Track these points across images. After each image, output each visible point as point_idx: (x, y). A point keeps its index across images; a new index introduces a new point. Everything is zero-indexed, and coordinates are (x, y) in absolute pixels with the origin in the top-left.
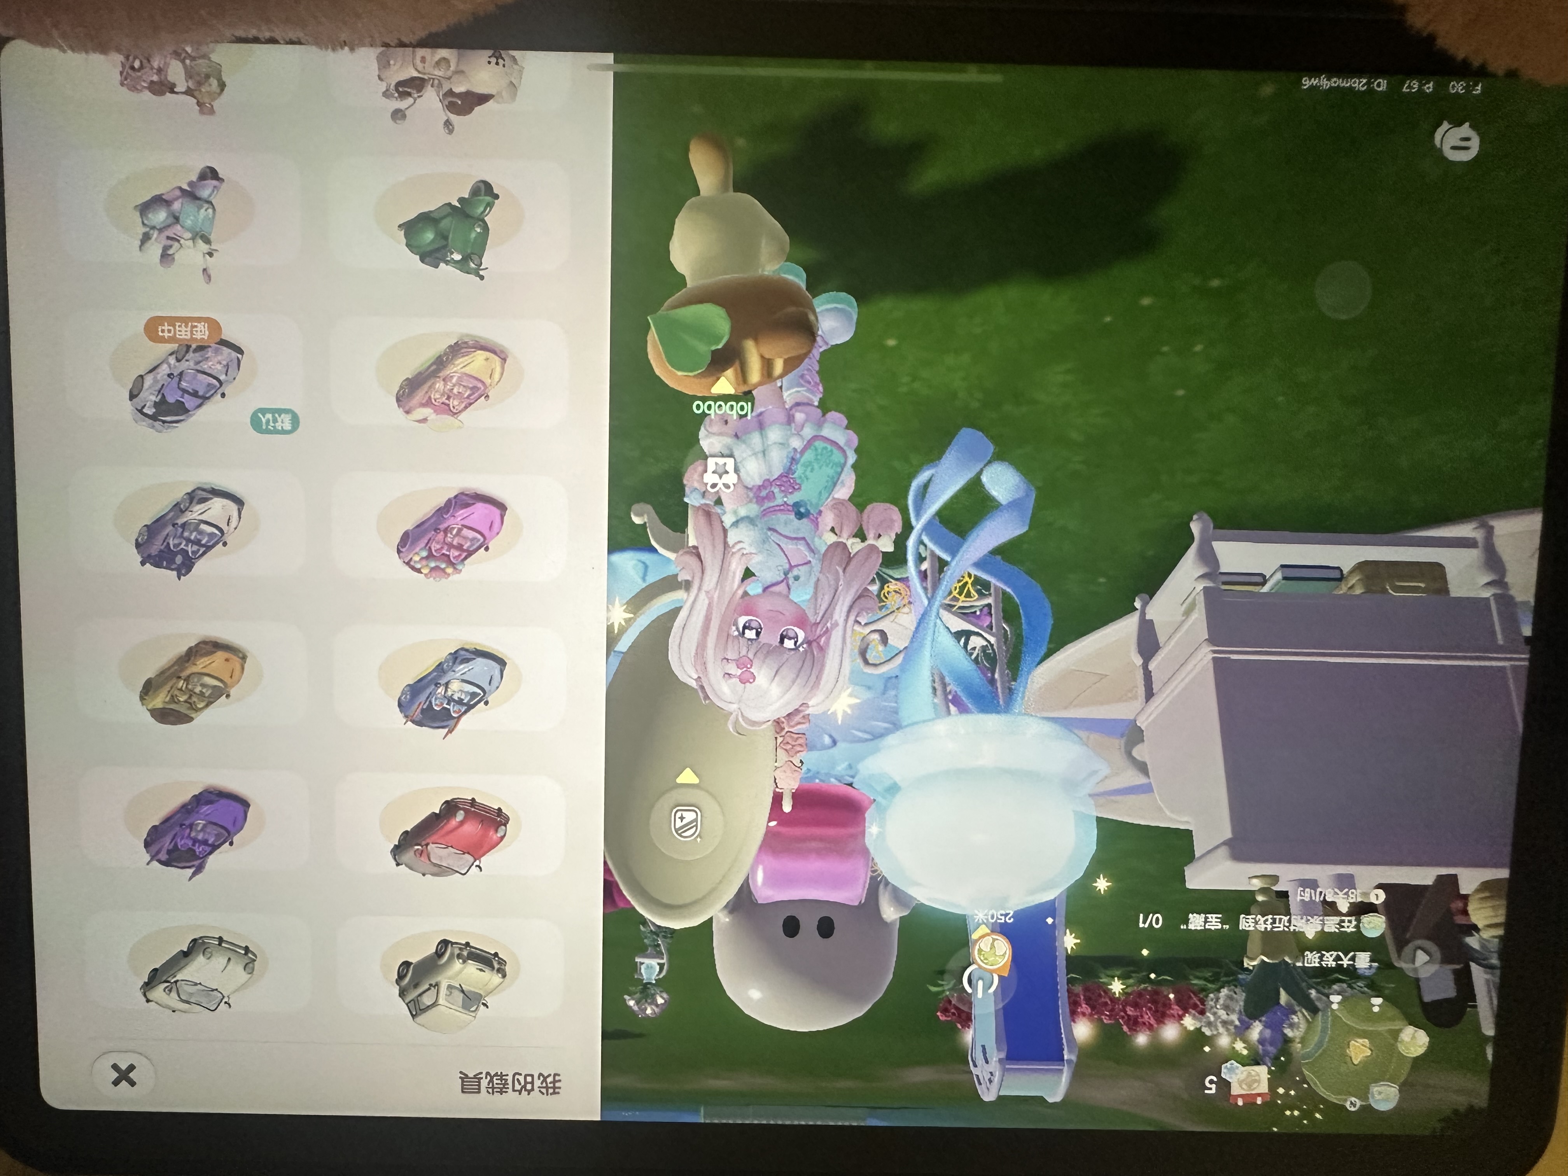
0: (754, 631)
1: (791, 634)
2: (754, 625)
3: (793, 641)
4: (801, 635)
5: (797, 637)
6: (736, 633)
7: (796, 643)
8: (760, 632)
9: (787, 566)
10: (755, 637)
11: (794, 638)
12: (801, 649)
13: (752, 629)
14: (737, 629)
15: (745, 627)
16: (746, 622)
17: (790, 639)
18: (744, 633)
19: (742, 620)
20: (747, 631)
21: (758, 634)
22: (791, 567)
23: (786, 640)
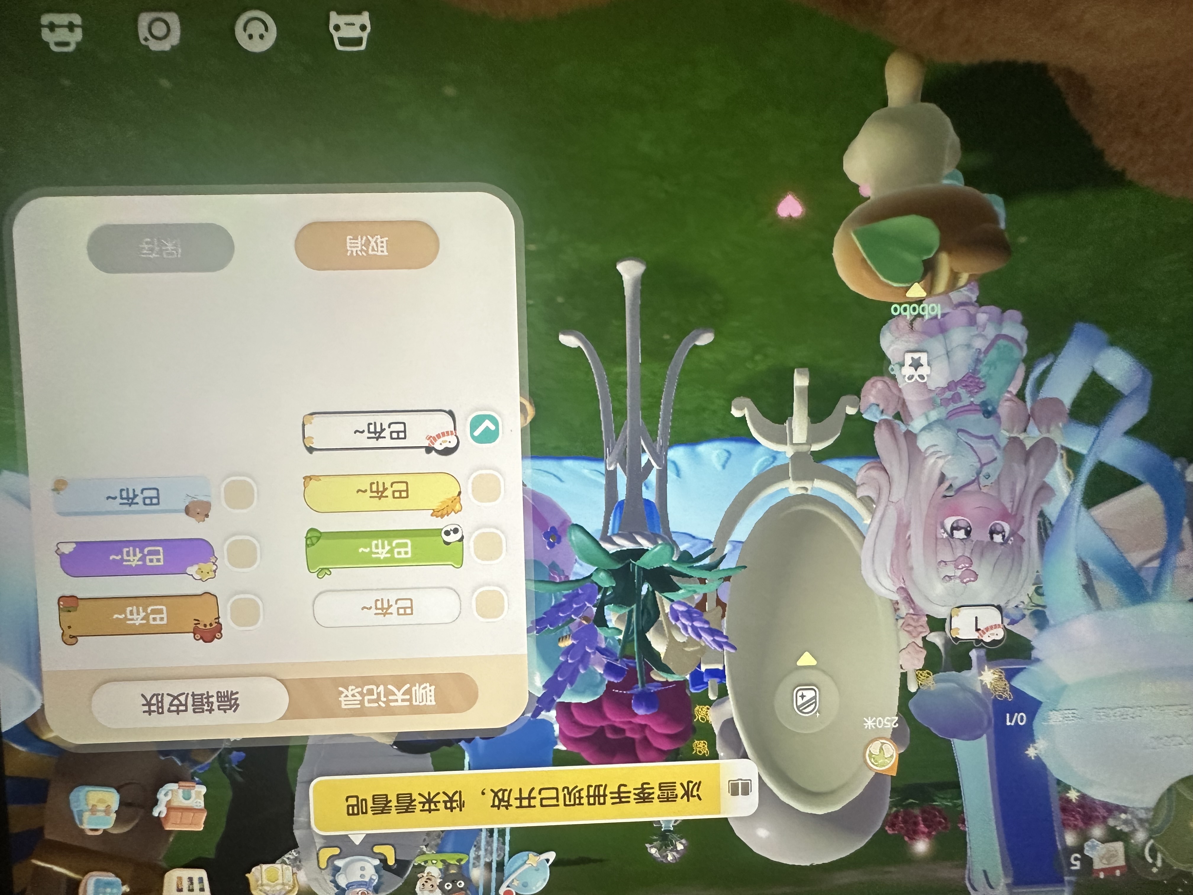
0: (963, 531)
1: (999, 528)
2: (962, 524)
3: (1000, 535)
4: (1007, 528)
5: (1004, 531)
6: (945, 535)
7: (1004, 536)
8: (970, 531)
9: (978, 465)
10: (965, 537)
11: (1001, 533)
12: (1010, 542)
13: (961, 528)
14: (946, 531)
15: (953, 528)
16: (953, 523)
17: (998, 533)
18: (952, 534)
19: (949, 522)
20: (955, 532)
21: (968, 533)
22: (982, 465)
23: (995, 536)
